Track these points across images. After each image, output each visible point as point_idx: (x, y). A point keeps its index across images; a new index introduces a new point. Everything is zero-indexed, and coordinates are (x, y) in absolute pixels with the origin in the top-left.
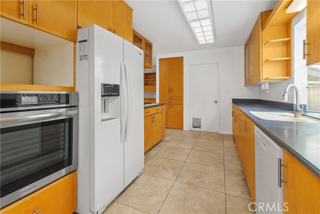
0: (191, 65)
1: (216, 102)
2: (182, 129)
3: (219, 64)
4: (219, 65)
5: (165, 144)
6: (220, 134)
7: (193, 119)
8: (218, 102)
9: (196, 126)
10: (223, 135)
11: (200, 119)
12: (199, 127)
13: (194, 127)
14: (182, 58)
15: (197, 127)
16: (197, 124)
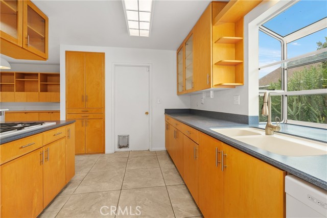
0: (116, 65)
1: (147, 113)
2: (104, 152)
3: (151, 67)
4: (151, 70)
5: (73, 190)
6: (152, 152)
7: (119, 136)
8: (150, 113)
9: (122, 145)
10: (155, 152)
11: (128, 136)
12: (127, 146)
13: (120, 147)
14: (103, 54)
15: (124, 147)
16: (123, 143)
